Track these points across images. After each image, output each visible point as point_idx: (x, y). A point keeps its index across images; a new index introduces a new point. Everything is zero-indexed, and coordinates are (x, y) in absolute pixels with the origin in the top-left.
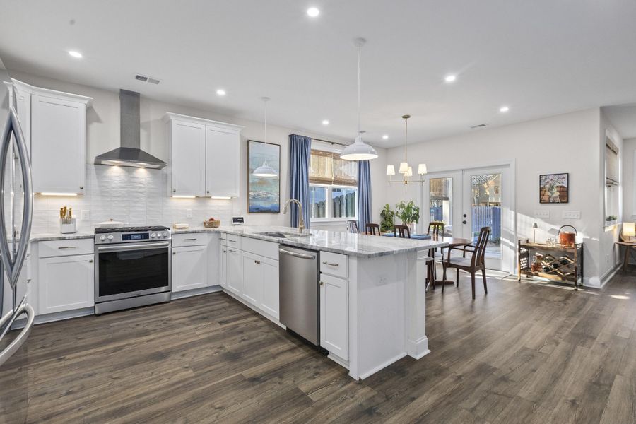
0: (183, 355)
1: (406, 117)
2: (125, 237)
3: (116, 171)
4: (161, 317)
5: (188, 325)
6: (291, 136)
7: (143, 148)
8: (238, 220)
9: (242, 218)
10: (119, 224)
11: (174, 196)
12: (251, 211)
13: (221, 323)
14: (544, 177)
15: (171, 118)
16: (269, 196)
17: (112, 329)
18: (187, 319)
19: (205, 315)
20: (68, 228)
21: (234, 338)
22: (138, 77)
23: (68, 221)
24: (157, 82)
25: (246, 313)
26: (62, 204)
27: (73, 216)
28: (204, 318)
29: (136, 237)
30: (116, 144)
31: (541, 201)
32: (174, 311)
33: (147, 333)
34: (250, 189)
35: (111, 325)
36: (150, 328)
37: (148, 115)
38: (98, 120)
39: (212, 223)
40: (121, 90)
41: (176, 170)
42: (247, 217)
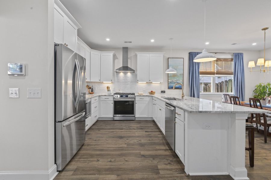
0: (127, 139)
1: (265, 29)
2: (121, 96)
3: (122, 74)
4: (129, 125)
5: (135, 130)
6: (190, 53)
7: (129, 66)
8: (163, 92)
9: (165, 91)
10: (121, 92)
11: (139, 82)
12: (170, 88)
13: (146, 132)
15: (137, 54)
16: (178, 81)
17: (115, 125)
18: (136, 128)
19: (142, 128)
21: (147, 138)
22: (125, 42)
24: (131, 42)
25: (158, 130)
26: (107, 85)
27: (110, 89)
28: (141, 129)
29: (124, 96)
30: (121, 66)
32: (134, 124)
33: (122, 129)
34: (169, 79)
35: (116, 124)
36: (124, 128)
37: (131, 54)
38: (117, 59)
39: (152, 93)
40: (123, 47)
41: (138, 72)
42: (167, 91)
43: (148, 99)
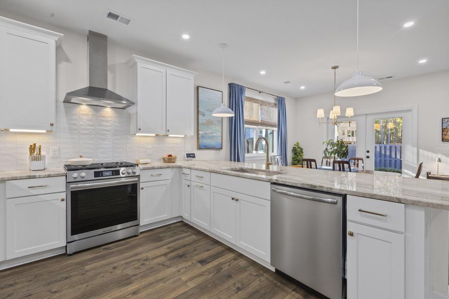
1: (335, 68)
2: (97, 174)
4: (136, 255)
5: (168, 267)
6: (230, 85)
7: (110, 88)
8: (191, 156)
9: (194, 154)
12: (200, 148)
14: (446, 120)
15: (137, 60)
16: (214, 135)
18: (163, 259)
19: (180, 252)
20: (37, 165)
22: (111, 15)
23: (38, 158)
24: (129, 21)
26: (31, 140)
27: (43, 153)
28: (181, 256)
29: (108, 173)
30: (84, 84)
31: (443, 140)
32: (146, 247)
34: (200, 129)
36: (130, 271)
37: (115, 58)
38: (68, 60)
39: (170, 159)
40: (90, 31)
41: (141, 109)
42: (198, 153)
43: (168, 174)
